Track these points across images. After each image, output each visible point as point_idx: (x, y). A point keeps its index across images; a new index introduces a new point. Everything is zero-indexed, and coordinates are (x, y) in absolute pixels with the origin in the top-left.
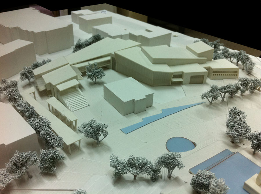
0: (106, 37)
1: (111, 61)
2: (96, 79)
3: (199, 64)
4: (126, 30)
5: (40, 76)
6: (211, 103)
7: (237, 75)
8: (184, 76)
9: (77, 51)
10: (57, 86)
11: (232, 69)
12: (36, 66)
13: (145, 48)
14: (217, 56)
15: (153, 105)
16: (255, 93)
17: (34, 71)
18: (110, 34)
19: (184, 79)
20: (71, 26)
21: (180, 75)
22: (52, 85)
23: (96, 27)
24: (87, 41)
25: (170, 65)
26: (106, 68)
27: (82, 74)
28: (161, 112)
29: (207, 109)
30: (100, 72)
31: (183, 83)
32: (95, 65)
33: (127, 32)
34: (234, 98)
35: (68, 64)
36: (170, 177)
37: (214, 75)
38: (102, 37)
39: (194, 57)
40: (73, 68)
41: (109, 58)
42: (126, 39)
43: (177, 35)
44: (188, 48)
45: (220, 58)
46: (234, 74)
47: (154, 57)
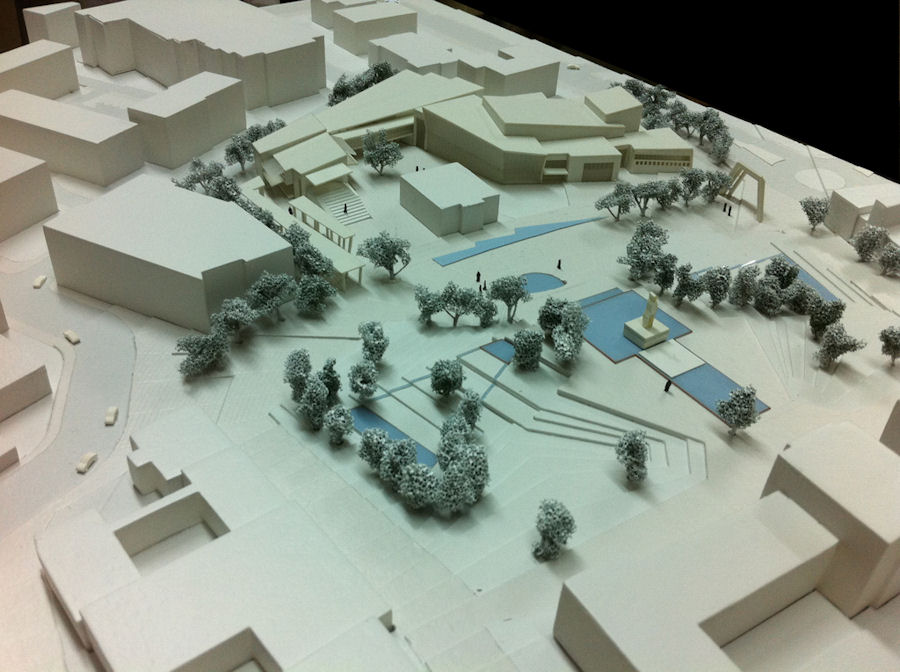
0: (403, 69)
1: (415, 127)
2: (382, 166)
3: (607, 138)
4: (451, 50)
5: (269, 156)
6: (617, 219)
7: (688, 165)
8: (571, 165)
9: (337, 103)
10: (308, 177)
11: (678, 150)
12: (257, 134)
13: (491, 99)
14: (655, 121)
15: (499, 220)
16: (718, 203)
17: (255, 144)
18: (411, 61)
19: (570, 169)
20: (320, 40)
21: (562, 162)
22: (298, 173)
23: (377, 42)
24: (359, 79)
25: (543, 139)
26: (404, 144)
27: (355, 154)
28: (513, 233)
29: (606, 231)
30: (392, 150)
31: (569, 178)
32: (382, 135)
33: (452, 58)
34: (667, 211)
35: (325, 131)
36: (510, 320)
37: (637, 163)
38: (393, 69)
39: (599, 123)
40: (336, 139)
41: (410, 121)
42: (450, 77)
43: (577, 66)
44: (588, 102)
45: (660, 125)
46: (682, 162)
47: (508, 119)
